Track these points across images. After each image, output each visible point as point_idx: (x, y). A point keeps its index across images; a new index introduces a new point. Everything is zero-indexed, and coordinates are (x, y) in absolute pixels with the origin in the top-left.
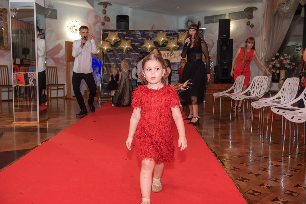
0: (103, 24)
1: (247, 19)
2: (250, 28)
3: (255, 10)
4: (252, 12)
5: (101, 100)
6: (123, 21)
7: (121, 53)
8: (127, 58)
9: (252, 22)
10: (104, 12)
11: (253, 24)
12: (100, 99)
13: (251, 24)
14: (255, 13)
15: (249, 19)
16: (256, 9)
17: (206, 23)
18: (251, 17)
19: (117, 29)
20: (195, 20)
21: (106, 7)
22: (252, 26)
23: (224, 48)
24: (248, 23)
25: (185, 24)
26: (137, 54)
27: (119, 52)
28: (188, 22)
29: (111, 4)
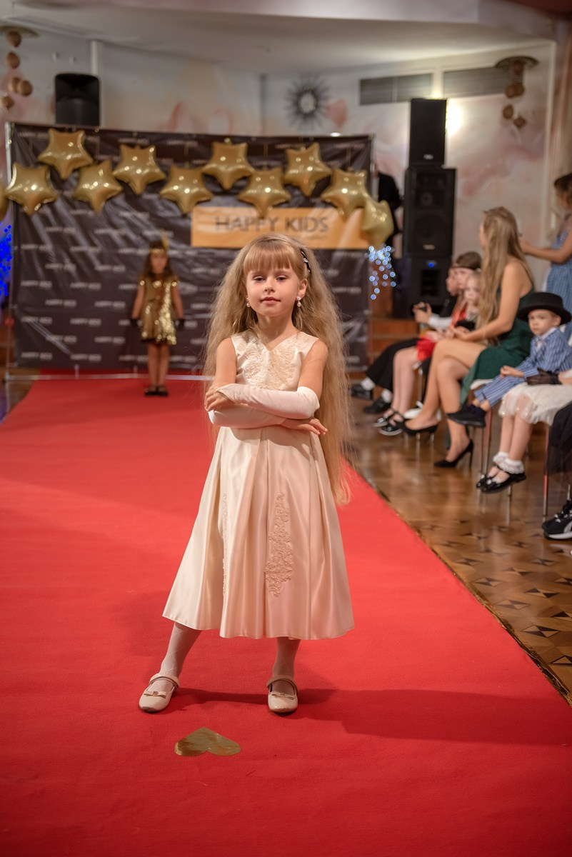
0: (9, 103)
1: (502, 96)
2: (514, 127)
3: (530, 67)
4: (519, 73)
5: (13, 377)
6: (78, 97)
7: (79, 212)
8: (103, 227)
9: (521, 106)
10: (14, 60)
11: (524, 117)
12: (11, 374)
13: (516, 116)
14: (529, 78)
15: (510, 96)
16: (534, 62)
17: (365, 101)
18: (516, 90)
19: (58, 121)
20: (326, 89)
21: (17, 44)
22: (521, 123)
23: (428, 199)
24: (507, 113)
25: (289, 103)
26: (140, 215)
27: (74, 208)
28: (300, 94)
29: (33, 33)
